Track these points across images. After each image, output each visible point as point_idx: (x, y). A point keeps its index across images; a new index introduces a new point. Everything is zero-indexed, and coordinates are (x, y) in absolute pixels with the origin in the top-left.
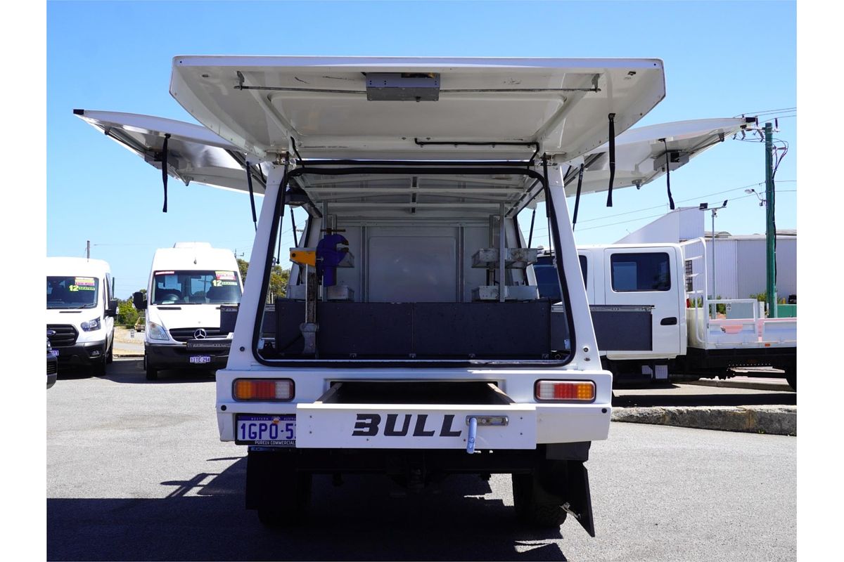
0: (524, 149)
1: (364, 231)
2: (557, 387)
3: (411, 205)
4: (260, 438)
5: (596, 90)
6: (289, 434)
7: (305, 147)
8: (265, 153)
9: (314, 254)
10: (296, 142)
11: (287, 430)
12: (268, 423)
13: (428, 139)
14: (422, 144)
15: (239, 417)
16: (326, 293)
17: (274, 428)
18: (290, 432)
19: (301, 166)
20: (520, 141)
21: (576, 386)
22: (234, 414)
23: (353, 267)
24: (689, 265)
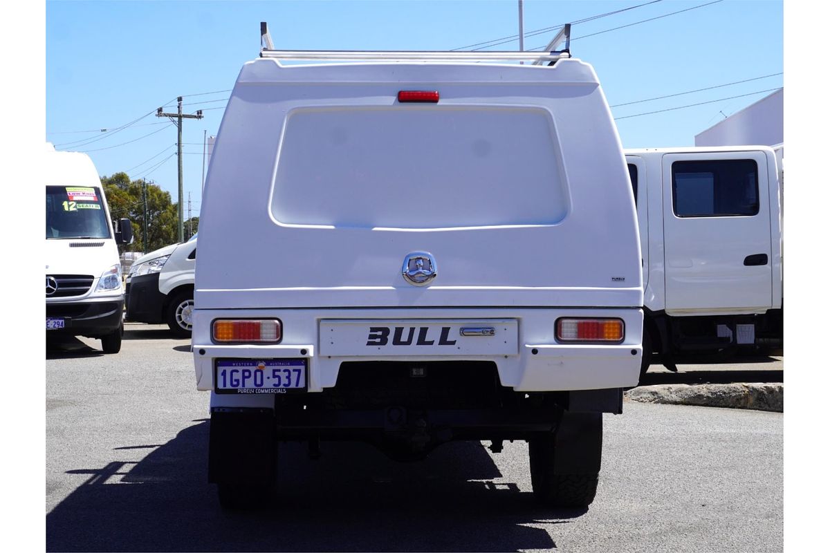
2: (581, 327)
4: (244, 385)
6: (277, 383)
11: (274, 376)
12: (252, 369)
15: (219, 362)
17: (259, 374)
18: (277, 379)
21: (602, 325)
22: (213, 359)
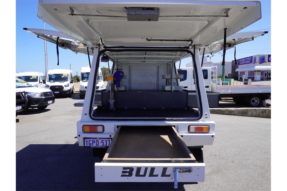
0: (186, 42)
1: (130, 67)
2: (196, 128)
3: (144, 60)
4: (93, 145)
5: (227, 16)
6: (103, 144)
7: (106, 42)
8: (92, 44)
9: (113, 77)
10: (103, 40)
12: (95, 140)
13: (151, 38)
14: (149, 40)
15: (85, 138)
16: (118, 89)
17: (97, 142)
18: (103, 143)
19: (105, 49)
20: (185, 40)
21: (203, 127)
22: (83, 138)
23: (126, 79)
24: (212, 72)
